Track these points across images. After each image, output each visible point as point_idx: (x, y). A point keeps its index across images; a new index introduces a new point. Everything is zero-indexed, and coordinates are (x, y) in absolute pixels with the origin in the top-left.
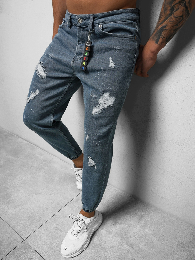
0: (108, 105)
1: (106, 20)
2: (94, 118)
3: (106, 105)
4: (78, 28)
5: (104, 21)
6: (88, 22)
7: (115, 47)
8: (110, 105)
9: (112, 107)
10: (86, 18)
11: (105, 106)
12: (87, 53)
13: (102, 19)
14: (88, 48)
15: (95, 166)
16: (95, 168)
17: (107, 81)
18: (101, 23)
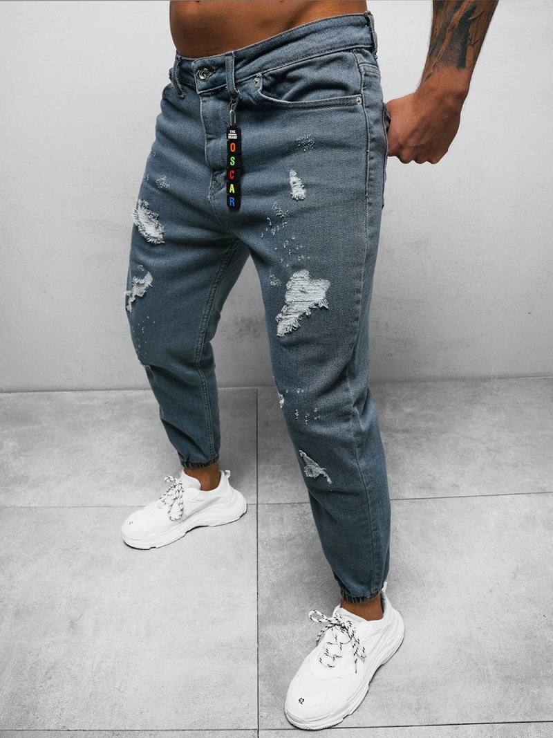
0: (311, 304)
1: (267, 63)
2: (284, 345)
3: (308, 306)
4: (200, 94)
5: (263, 65)
6: (223, 74)
7: (297, 139)
8: (317, 305)
9: (323, 307)
10: (216, 66)
11: (305, 308)
12: (234, 158)
13: (258, 59)
14: (234, 144)
15: (325, 475)
16: (329, 480)
17: (294, 238)
18: (257, 72)
